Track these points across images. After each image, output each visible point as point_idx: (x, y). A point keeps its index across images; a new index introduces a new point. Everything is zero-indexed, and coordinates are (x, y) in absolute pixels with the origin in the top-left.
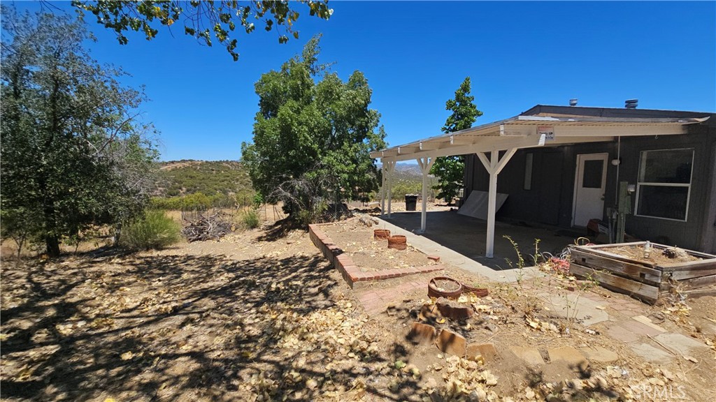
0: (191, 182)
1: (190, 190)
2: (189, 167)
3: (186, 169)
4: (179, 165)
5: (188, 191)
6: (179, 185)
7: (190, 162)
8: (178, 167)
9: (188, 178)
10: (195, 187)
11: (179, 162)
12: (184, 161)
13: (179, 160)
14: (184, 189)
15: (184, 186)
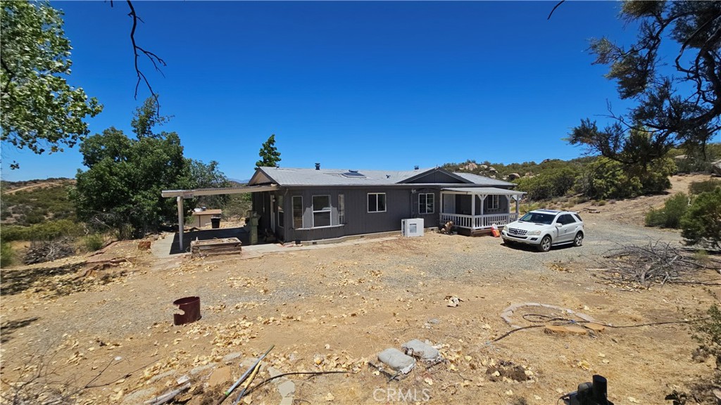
0: (61, 206)
1: (60, 215)
2: (59, 187)
3: (54, 189)
4: (43, 185)
5: (56, 216)
6: (43, 210)
7: (61, 181)
8: (43, 187)
9: (58, 201)
10: (67, 212)
11: (44, 181)
12: (51, 180)
13: (45, 179)
14: (51, 214)
15: (52, 210)
